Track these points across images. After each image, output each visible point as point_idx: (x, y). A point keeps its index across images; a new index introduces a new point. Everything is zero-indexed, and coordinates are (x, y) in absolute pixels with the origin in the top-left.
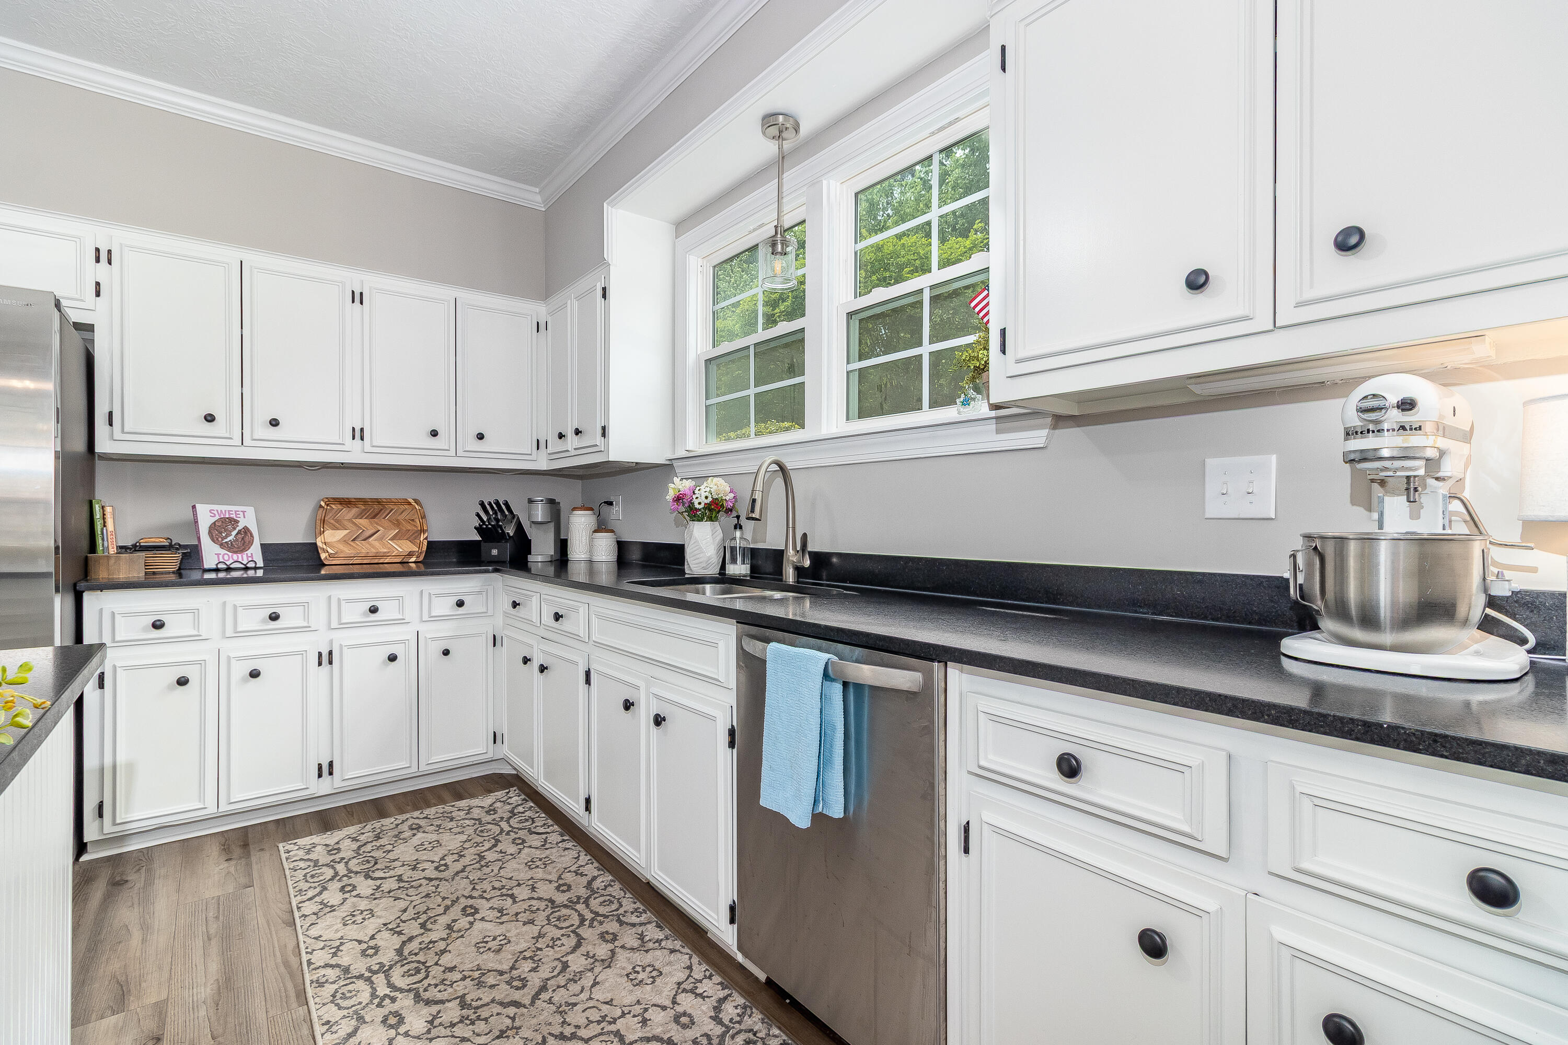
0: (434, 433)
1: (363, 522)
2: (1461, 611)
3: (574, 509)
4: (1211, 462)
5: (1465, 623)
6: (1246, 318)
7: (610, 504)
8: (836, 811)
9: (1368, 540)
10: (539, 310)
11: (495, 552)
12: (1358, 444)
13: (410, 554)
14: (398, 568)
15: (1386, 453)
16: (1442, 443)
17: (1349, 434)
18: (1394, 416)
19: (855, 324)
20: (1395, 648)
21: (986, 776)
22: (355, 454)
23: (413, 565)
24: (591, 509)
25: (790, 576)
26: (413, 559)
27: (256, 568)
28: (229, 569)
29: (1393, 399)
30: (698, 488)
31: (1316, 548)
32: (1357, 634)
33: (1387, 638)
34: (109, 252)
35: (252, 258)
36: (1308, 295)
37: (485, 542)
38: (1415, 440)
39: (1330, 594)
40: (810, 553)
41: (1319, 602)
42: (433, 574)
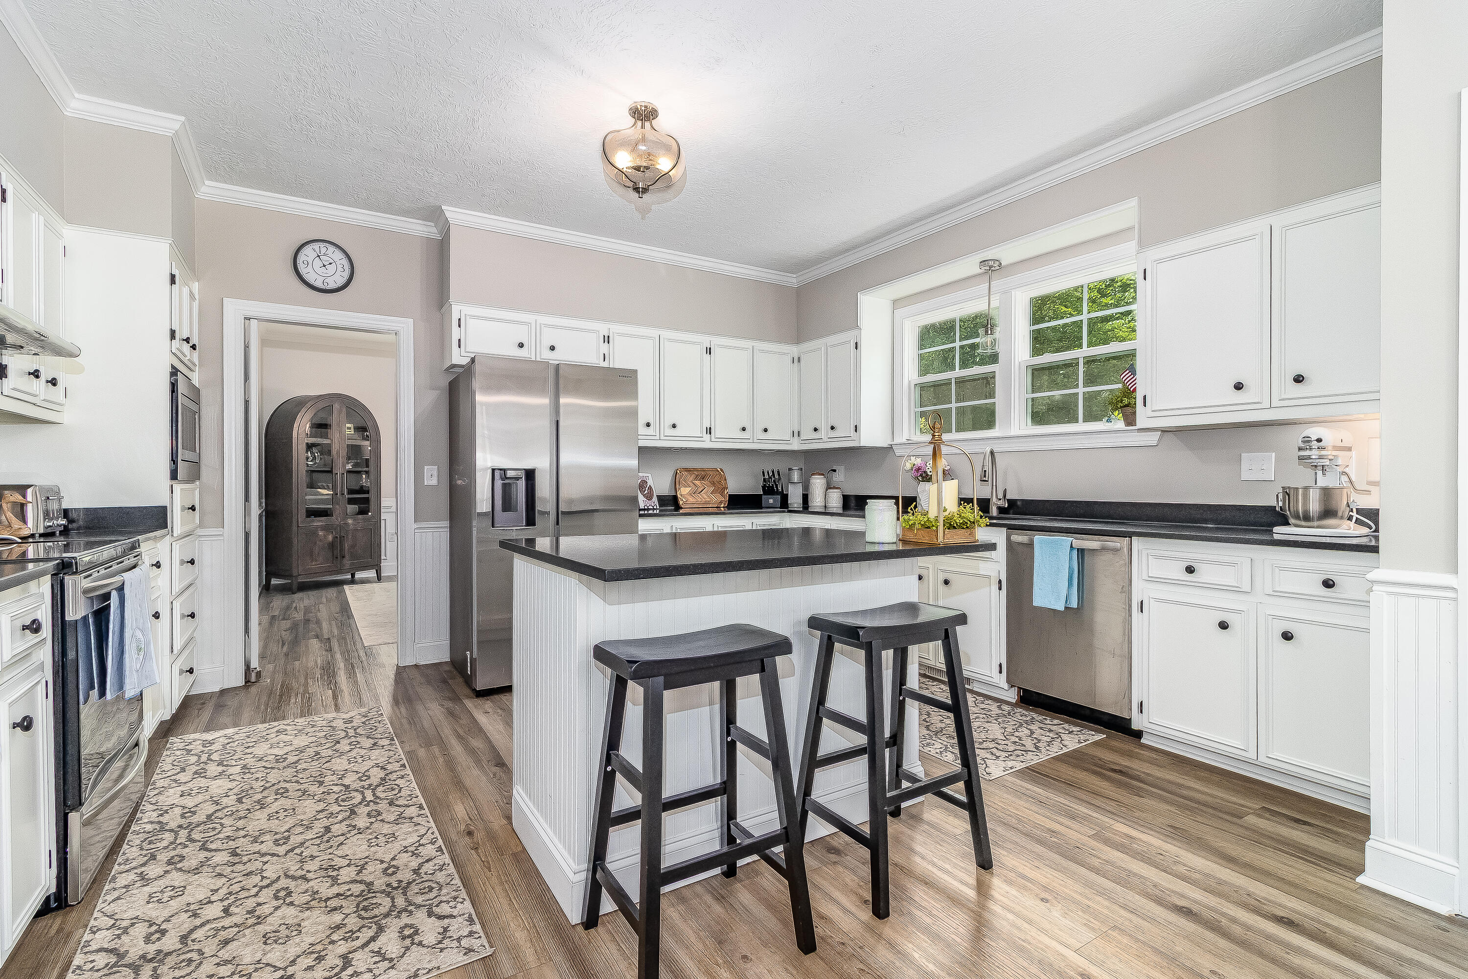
0: (744, 429)
1: (697, 482)
2: (1340, 514)
3: (813, 474)
4: (1244, 455)
5: (1342, 518)
6: (1258, 403)
7: (835, 471)
8: (1074, 605)
9: (1306, 489)
10: (794, 350)
11: (771, 501)
12: (1302, 453)
13: (721, 502)
14: (716, 510)
15: (1314, 457)
16: (1334, 453)
17: (1300, 449)
18: (1315, 444)
19: (1030, 372)
20: (1318, 527)
21: (1152, 580)
22: (707, 443)
23: (722, 509)
24: (823, 475)
25: (994, 512)
26: (722, 506)
27: (654, 509)
28: (648, 509)
29: (1314, 438)
30: (928, 463)
31: (1286, 492)
32: (1303, 523)
33: (1316, 523)
34: (608, 337)
35: (666, 334)
36: (1283, 397)
37: (765, 495)
38: (1323, 453)
39: (1292, 509)
40: (1008, 500)
41: (1288, 512)
42: (731, 513)
